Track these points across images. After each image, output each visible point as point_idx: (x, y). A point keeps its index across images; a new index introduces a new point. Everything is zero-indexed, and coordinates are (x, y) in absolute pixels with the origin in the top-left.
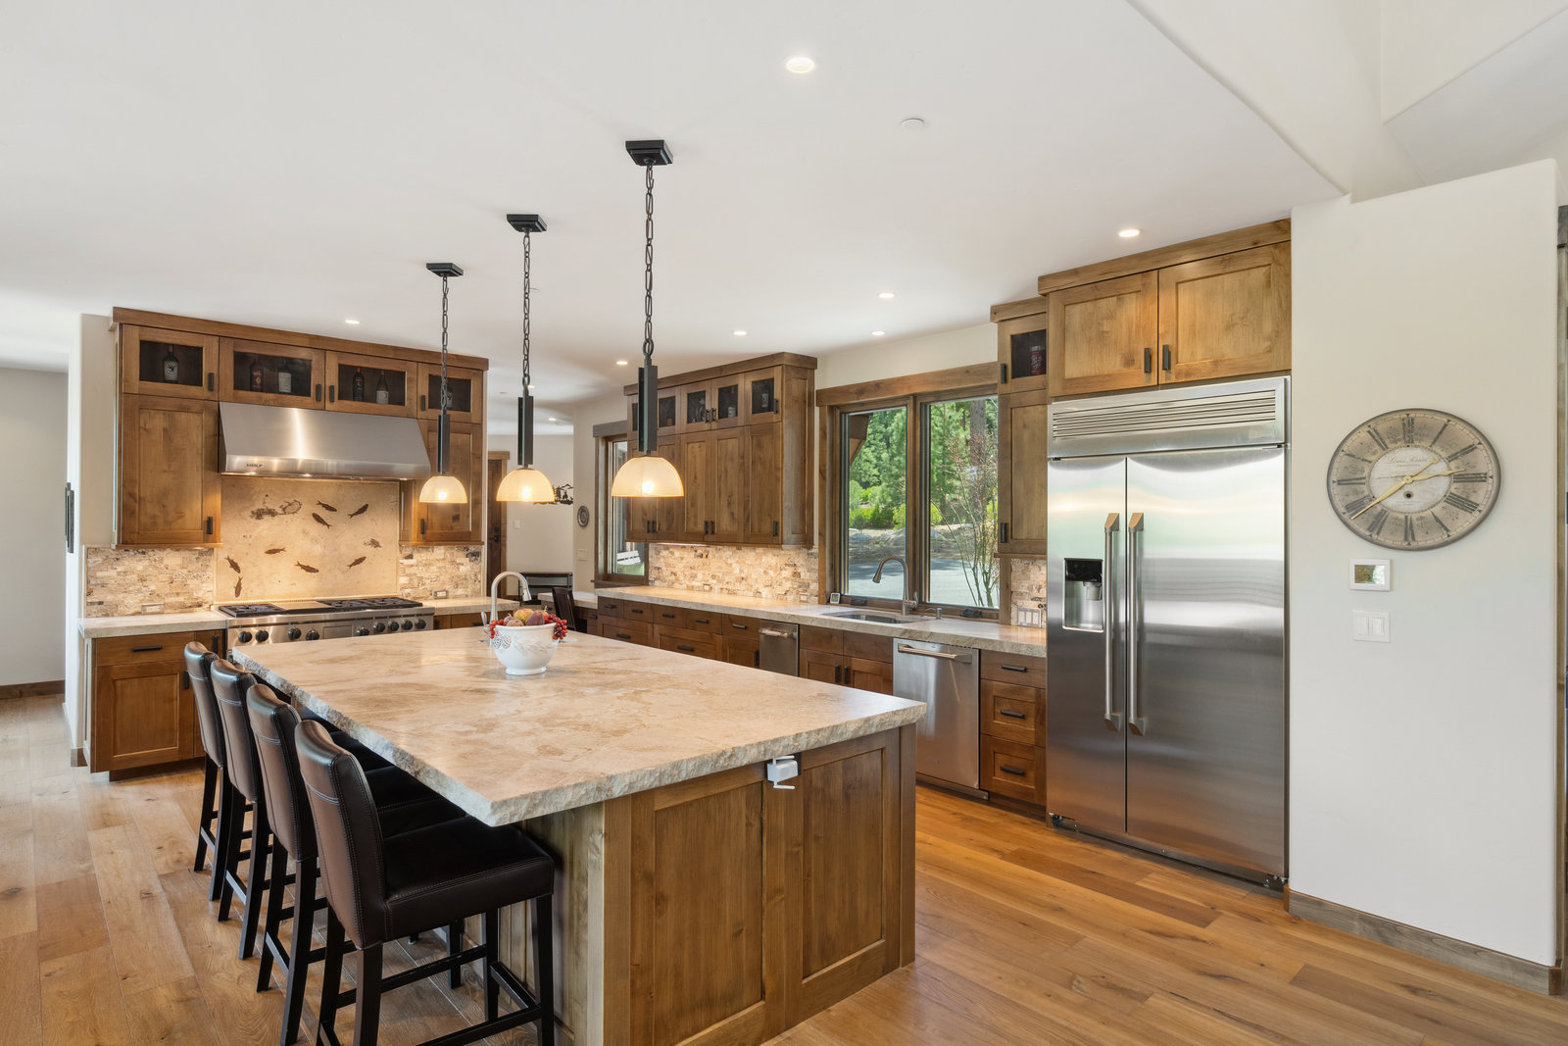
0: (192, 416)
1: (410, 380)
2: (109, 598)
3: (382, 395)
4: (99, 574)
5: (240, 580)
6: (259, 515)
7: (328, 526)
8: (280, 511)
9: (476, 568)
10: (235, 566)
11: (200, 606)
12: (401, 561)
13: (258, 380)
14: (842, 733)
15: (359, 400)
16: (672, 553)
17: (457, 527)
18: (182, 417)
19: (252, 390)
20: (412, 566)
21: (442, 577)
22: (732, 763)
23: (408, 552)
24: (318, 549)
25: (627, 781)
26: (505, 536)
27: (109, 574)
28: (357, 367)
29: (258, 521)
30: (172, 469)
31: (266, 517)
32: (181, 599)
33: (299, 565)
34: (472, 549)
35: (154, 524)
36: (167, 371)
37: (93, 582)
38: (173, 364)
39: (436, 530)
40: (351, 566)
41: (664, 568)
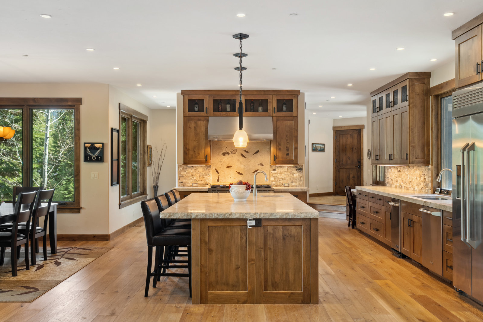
0: (202, 122)
1: (270, 102)
2: (184, 181)
3: (260, 109)
4: (182, 173)
5: (219, 176)
6: (224, 154)
7: (246, 158)
8: (230, 153)
9: (301, 175)
10: (217, 172)
11: (208, 185)
12: (271, 171)
13: (220, 108)
14: (275, 216)
15: (252, 112)
16: (391, 170)
17: (288, 158)
18: (199, 122)
19: (219, 112)
20: (275, 173)
21: (287, 178)
22: (230, 217)
23: (274, 168)
24: (242, 166)
25: (195, 215)
26: (363, 165)
27: (184, 173)
28: (251, 100)
29: (224, 156)
30: (197, 140)
31: (226, 155)
32: (202, 182)
33: (236, 172)
34: (299, 167)
35: (192, 157)
36: (195, 108)
37: (180, 176)
38: (197, 106)
39: (280, 159)
40: (253, 173)
41: (389, 178)
